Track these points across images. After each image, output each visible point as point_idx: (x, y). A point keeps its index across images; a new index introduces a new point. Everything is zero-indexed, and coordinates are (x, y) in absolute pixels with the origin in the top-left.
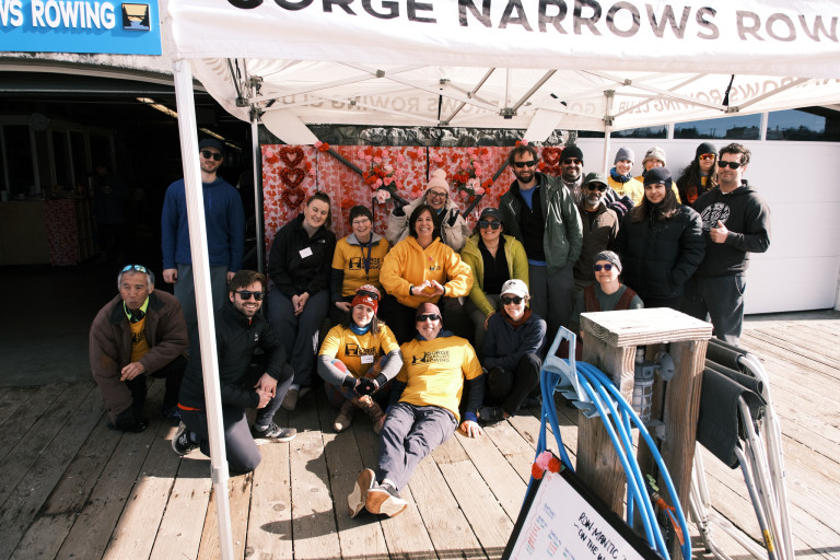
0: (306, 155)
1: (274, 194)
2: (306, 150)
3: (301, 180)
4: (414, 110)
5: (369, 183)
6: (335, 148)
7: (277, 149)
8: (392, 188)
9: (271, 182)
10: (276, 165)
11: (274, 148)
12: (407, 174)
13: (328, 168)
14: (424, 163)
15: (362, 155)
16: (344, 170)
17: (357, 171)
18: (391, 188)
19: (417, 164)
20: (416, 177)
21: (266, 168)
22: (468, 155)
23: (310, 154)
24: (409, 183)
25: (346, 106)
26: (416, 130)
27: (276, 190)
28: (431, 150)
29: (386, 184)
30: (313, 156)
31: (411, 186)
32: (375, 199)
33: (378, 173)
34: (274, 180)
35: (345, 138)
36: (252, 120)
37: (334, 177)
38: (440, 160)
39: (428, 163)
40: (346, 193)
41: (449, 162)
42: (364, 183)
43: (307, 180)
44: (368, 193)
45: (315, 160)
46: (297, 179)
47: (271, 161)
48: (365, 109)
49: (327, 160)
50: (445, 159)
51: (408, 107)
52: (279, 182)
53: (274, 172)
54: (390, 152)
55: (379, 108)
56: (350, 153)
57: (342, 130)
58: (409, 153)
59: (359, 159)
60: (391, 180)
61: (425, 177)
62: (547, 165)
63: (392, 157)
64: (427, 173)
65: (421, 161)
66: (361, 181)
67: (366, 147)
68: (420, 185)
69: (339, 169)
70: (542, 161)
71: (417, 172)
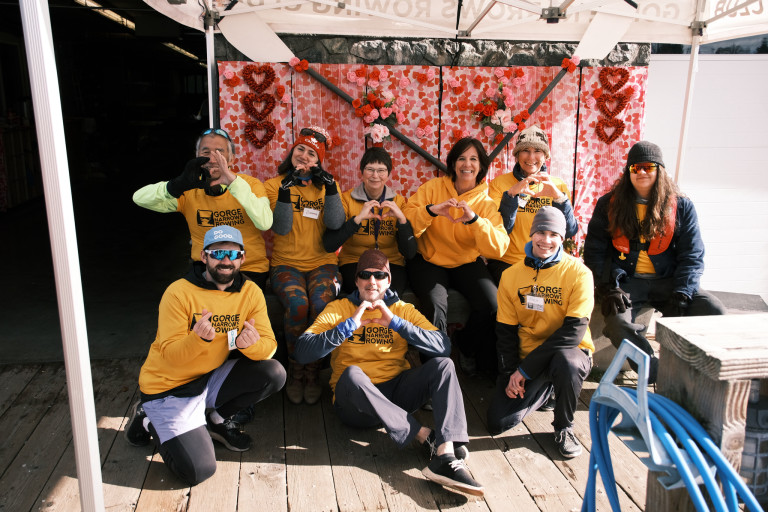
0: (278, 75)
1: (236, 128)
2: (277, 69)
3: (271, 110)
4: (423, 15)
5: (361, 115)
6: (317, 67)
7: (240, 67)
8: (391, 122)
9: (231, 111)
10: (238, 89)
11: (235, 66)
12: (413, 103)
13: (307, 94)
14: (436, 88)
15: (352, 77)
16: (328, 97)
17: (344, 98)
18: (390, 121)
19: (427, 90)
20: (424, 108)
21: (224, 93)
22: (496, 78)
23: (283, 75)
24: (415, 116)
25: (332, 10)
26: (426, 44)
27: (238, 123)
28: (446, 71)
29: (384, 117)
30: (288, 78)
31: (417, 119)
32: (368, 137)
33: (374, 101)
34: (236, 108)
35: (330, 53)
36: (206, 27)
37: (314, 106)
38: (458, 84)
39: (441, 88)
40: (330, 128)
41: (470, 87)
42: (355, 115)
43: (279, 110)
44: (359, 128)
45: (290, 83)
46: (266, 107)
47: (231, 83)
48: (358, 14)
49: (306, 84)
50: (464, 83)
51: (415, 11)
52: (241, 112)
53: (235, 98)
54: (390, 73)
55: (376, 13)
56: (337, 74)
57: (327, 42)
58: (416, 75)
59: (348, 82)
60: (390, 111)
61: (437, 106)
62: (605, 92)
63: (393, 80)
64: (439, 102)
65: (432, 85)
66: (350, 112)
67: (359, 67)
68: (430, 118)
69: (323, 95)
70: (599, 86)
71: (425, 101)
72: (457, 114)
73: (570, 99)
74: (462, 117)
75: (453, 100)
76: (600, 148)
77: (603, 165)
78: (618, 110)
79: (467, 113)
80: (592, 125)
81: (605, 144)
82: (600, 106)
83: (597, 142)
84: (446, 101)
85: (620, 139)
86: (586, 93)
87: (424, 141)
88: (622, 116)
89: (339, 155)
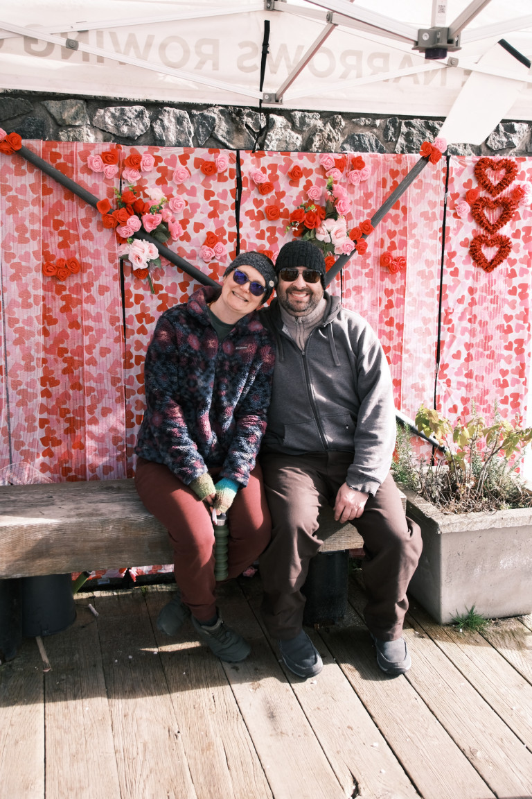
4: (208, 66)
5: (112, 222)
6: (37, 145)
8: (162, 237)
12: (195, 207)
13: (22, 190)
14: (231, 184)
15: (96, 163)
16: (57, 196)
17: (84, 197)
18: (160, 235)
19: (217, 186)
20: (213, 215)
22: (323, 170)
24: (198, 227)
25: (57, 51)
26: (214, 114)
28: (246, 157)
29: (149, 228)
31: (203, 233)
32: (124, 259)
33: (133, 204)
35: (59, 124)
37: (35, 209)
38: (265, 179)
39: (239, 185)
40: (62, 245)
41: (283, 184)
42: (102, 225)
44: (109, 246)
48: (100, 59)
49: (19, 173)
50: (274, 178)
51: (194, 60)
54: (158, 159)
55: (131, 59)
56: (70, 158)
57: (54, 106)
58: (199, 163)
59: (90, 172)
60: (159, 218)
61: (233, 213)
62: (482, 194)
63: (163, 170)
64: (237, 206)
65: (225, 179)
66: (95, 220)
67: (107, 147)
68: (221, 231)
69: (47, 191)
70: (475, 186)
71: (215, 204)
72: (264, 224)
73: (433, 204)
74: (272, 230)
75: (258, 203)
76: (476, 278)
77: (481, 303)
78: (502, 220)
79: (279, 223)
80: (463, 244)
81: (483, 272)
82: (477, 216)
83: (471, 268)
84: (247, 206)
85: (504, 266)
86: (455, 196)
87: (214, 266)
89: (77, 289)
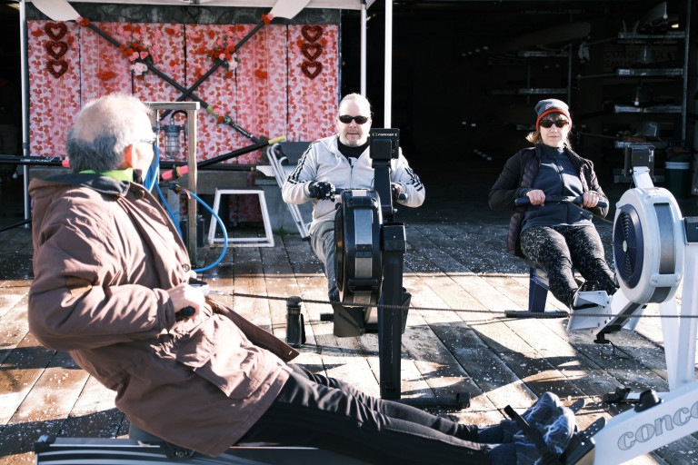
0: (70, 30)
1: (39, 64)
2: (70, 25)
3: (64, 53)
5: (127, 56)
6: (97, 24)
7: (42, 24)
9: (36, 53)
10: (41, 38)
11: (39, 23)
12: (165, 49)
13: (90, 42)
14: (181, 39)
15: (121, 31)
16: (105, 44)
17: (116, 44)
18: (148, 61)
19: (175, 40)
20: (174, 52)
21: (32, 41)
22: (224, 32)
23: (73, 29)
24: (167, 58)
27: (41, 60)
28: (189, 27)
29: (142, 58)
30: (76, 31)
31: (169, 60)
32: (133, 71)
33: (137, 47)
34: (40, 51)
35: (107, 15)
37: (96, 50)
38: (196, 36)
39: (185, 39)
40: (106, 66)
41: (206, 38)
42: (124, 57)
43: (70, 52)
44: (126, 66)
45: (78, 35)
46: (61, 51)
47: (37, 34)
49: (89, 35)
50: (202, 36)
52: (44, 53)
53: (39, 44)
54: (148, 29)
56: (111, 29)
57: (104, 8)
58: (167, 30)
59: (119, 34)
60: (147, 53)
61: (182, 51)
62: (307, 42)
63: (151, 33)
64: (185, 48)
65: (178, 37)
66: (121, 54)
67: (126, 24)
68: (178, 60)
69: (101, 43)
70: (302, 38)
71: (175, 48)
72: (198, 57)
73: (281, 47)
74: (202, 59)
75: (195, 47)
76: (306, 82)
77: (309, 95)
78: (317, 55)
79: (205, 56)
80: (298, 66)
81: (309, 80)
82: (304, 52)
83: (303, 77)
84: (189, 49)
85: (320, 76)
86: (292, 43)
87: (175, 75)
88: (320, 59)
89: (113, 85)
